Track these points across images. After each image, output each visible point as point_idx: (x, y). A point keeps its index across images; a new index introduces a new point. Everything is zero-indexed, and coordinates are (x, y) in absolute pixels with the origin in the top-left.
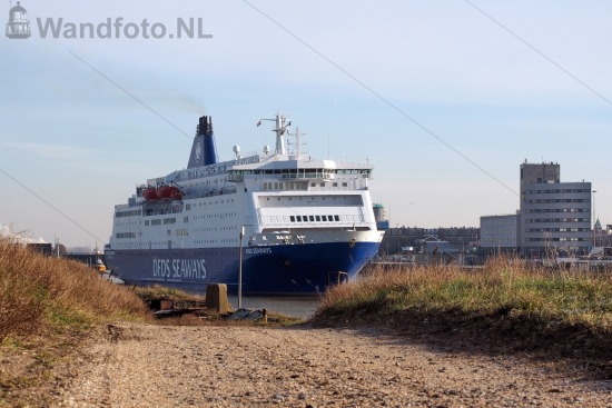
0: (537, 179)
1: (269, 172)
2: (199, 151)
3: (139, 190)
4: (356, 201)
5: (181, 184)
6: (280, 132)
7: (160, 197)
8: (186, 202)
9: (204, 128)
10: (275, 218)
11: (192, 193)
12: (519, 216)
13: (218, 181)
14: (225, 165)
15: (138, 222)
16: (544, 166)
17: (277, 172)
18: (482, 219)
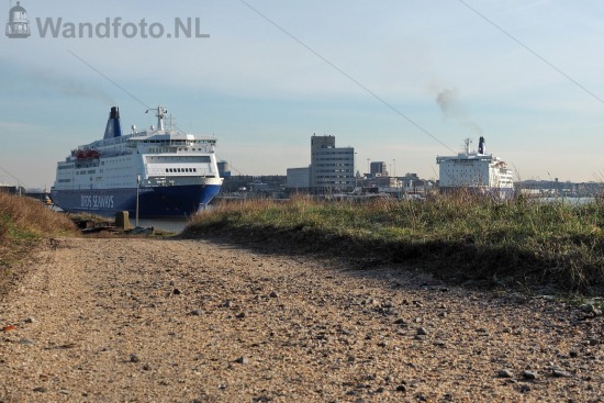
0: (322, 145)
1: (153, 141)
2: (110, 128)
3: (73, 153)
4: (207, 160)
5: (99, 149)
6: (160, 117)
7: (86, 157)
8: (102, 160)
9: (114, 114)
10: (156, 170)
11: (105, 154)
12: (310, 168)
13: (122, 147)
14: (126, 137)
15: (71, 172)
16: (325, 137)
17: (158, 141)
18: (289, 170)
